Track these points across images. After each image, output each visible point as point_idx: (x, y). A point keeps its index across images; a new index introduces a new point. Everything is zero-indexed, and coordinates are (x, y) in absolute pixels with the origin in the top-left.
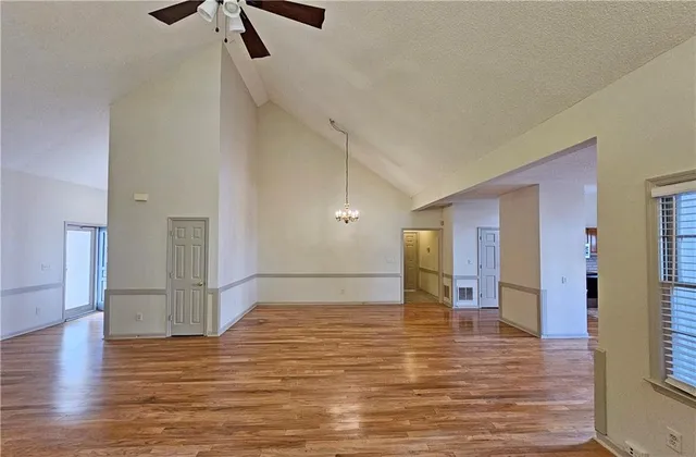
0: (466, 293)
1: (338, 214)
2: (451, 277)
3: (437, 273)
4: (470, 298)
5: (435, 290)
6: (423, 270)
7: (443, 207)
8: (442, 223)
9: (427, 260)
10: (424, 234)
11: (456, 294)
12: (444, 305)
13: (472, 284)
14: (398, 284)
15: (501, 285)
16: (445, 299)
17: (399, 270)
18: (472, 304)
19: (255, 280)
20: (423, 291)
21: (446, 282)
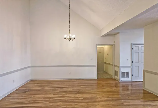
0: (126, 74)
1: (65, 36)
2: (119, 67)
3: (112, 65)
4: (127, 76)
5: (111, 72)
6: (105, 63)
7: (115, 35)
8: (115, 42)
9: (108, 59)
10: (106, 47)
11: (121, 75)
12: (115, 80)
13: (128, 70)
14: (95, 69)
15: (144, 71)
16: (116, 77)
17: (95, 63)
18: (128, 79)
19: (30, 69)
20: (106, 73)
21: (116, 69)
